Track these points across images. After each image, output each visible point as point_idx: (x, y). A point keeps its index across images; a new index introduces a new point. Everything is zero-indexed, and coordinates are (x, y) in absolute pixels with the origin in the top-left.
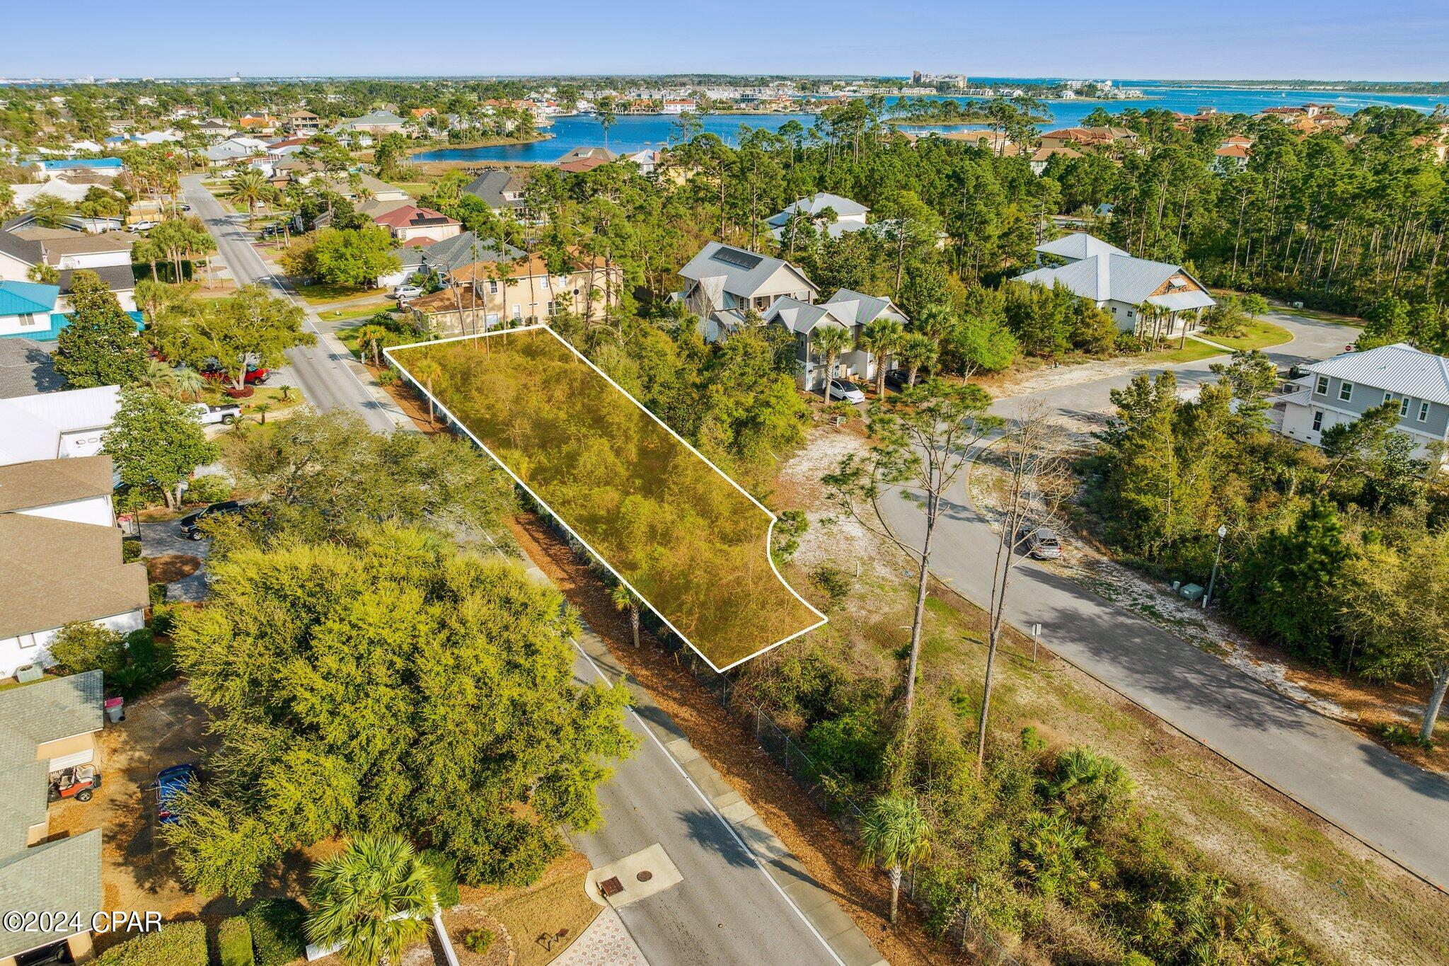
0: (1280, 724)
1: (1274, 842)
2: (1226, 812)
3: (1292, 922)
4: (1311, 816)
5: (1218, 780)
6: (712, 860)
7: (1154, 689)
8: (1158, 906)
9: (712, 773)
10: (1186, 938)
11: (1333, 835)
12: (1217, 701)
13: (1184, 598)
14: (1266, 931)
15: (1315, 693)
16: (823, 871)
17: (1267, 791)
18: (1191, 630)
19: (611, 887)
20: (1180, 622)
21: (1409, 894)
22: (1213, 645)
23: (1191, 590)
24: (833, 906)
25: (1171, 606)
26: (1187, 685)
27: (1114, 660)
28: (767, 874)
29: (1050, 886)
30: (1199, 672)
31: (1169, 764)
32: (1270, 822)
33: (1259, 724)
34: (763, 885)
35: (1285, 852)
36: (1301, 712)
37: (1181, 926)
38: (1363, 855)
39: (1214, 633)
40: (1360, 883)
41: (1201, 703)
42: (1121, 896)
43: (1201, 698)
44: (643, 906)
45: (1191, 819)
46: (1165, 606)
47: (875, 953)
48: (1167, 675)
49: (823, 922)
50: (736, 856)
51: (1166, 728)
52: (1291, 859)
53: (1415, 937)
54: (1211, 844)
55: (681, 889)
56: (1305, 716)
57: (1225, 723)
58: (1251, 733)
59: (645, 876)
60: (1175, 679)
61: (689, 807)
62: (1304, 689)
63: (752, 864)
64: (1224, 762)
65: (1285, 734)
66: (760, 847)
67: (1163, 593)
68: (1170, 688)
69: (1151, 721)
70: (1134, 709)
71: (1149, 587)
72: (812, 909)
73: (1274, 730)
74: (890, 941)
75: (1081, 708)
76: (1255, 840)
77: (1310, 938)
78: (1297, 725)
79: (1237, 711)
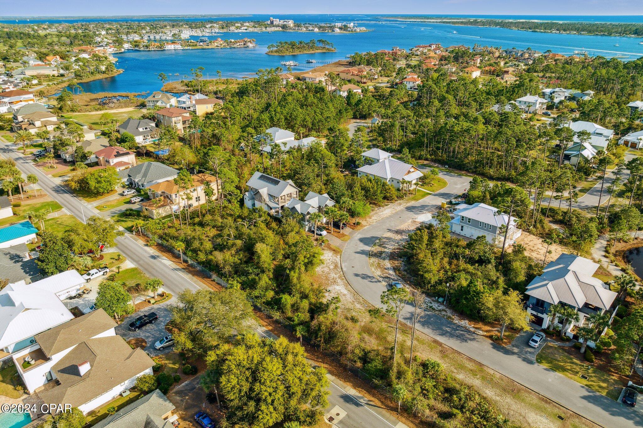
0: (471, 340)
1: (473, 373)
2: (462, 367)
3: (481, 392)
4: (481, 365)
5: (459, 358)
6: (353, 407)
7: (440, 335)
8: (455, 396)
9: (341, 383)
10: (462, 402)
11: (485, 368)
12: (455, 335)
13: (439, 302)
14: (477, 397)
15: (476, 328)
16: (379, 404)
17: (470, 359)
18: (444, 313)
19: (331, 419)
20: (440, 311)
21: (502, 380)
22: (450, 317)
23: (441, 300)
24: (384, 412)
25: (437, 305)
26: (447, 332)
27: (428, 327)
28: (366, 407)
29: (431, 396)
30: (449, 327)
31: (447, 356)
32: (472, 368)
33: (466, 341)
34: (366, 410)
35: (476, 375)
36: (474, 335)
37: (460, 400)
38: (492, 372)
39: (449, 313)
40: (492, 379)
41: (452, 337)
42: (446, 395)
43: (452, 335)
44: (341, 422)
45: (455, 371)
46: (435, 305)
47: (397, 421)
48: (442, 329)
49: (383, 416)
50: (357, 404)
51: (444, 346)
52: (478, 377)
53: (504, 390)
54: (460, 376)
55: (347, 415)
56: (476, 336)
57: (458, 342)
58: (464, 344)
59: (338, 414)
60: (444, 330)
61: (340, 394)
62: (473, 327)
63: (362, 405)
64: (459, 353)
65: (472, 342)
66: (362, 401)
67: (433, 301)
68: (443, 334)
69: (440, 344)
70: (435, 341)
71: (429, 299)
72: (380, 413)
73: (469, 342)
74: (400, 417)
75: (423, 344)
76: (470, 373)
77: (485, 395)
78: (474, 339)
79: (460, 337)
